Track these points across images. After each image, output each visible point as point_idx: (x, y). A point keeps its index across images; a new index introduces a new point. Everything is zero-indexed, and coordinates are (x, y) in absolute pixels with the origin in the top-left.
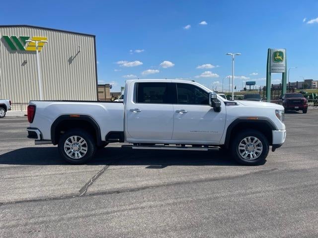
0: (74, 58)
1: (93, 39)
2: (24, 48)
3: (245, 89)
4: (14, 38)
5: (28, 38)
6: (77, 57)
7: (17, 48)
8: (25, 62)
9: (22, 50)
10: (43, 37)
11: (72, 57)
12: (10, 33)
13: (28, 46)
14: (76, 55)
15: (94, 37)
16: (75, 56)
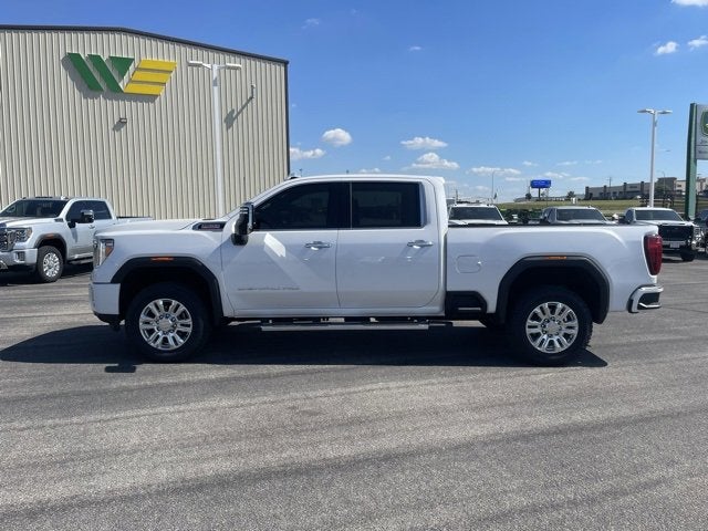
0: (238, 114)
1: (283, 68)
2: (121, 85)
3: (529, 196)
4: (96, 59)
5: (129, 61)
6: (245, 111)
7: (103, 85)
8: (122, 123)
9: (115, 92)
10: (166, 60)
11: (233, 111)
12: (86, 46)
13: (130, 81)
14: (243, 108)
15: (286, 63)
16: (241, 110)
